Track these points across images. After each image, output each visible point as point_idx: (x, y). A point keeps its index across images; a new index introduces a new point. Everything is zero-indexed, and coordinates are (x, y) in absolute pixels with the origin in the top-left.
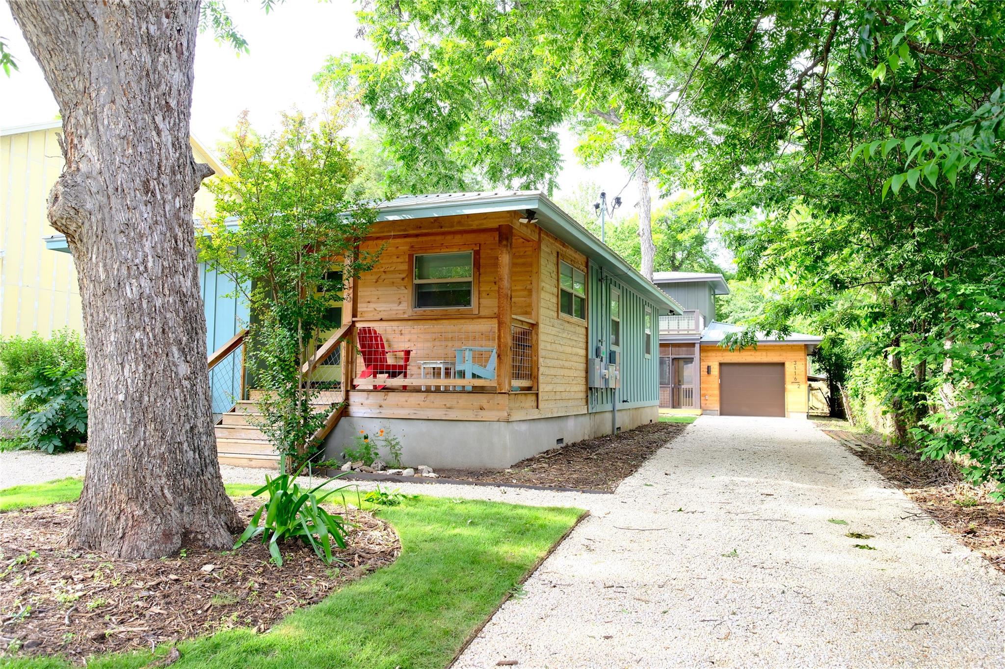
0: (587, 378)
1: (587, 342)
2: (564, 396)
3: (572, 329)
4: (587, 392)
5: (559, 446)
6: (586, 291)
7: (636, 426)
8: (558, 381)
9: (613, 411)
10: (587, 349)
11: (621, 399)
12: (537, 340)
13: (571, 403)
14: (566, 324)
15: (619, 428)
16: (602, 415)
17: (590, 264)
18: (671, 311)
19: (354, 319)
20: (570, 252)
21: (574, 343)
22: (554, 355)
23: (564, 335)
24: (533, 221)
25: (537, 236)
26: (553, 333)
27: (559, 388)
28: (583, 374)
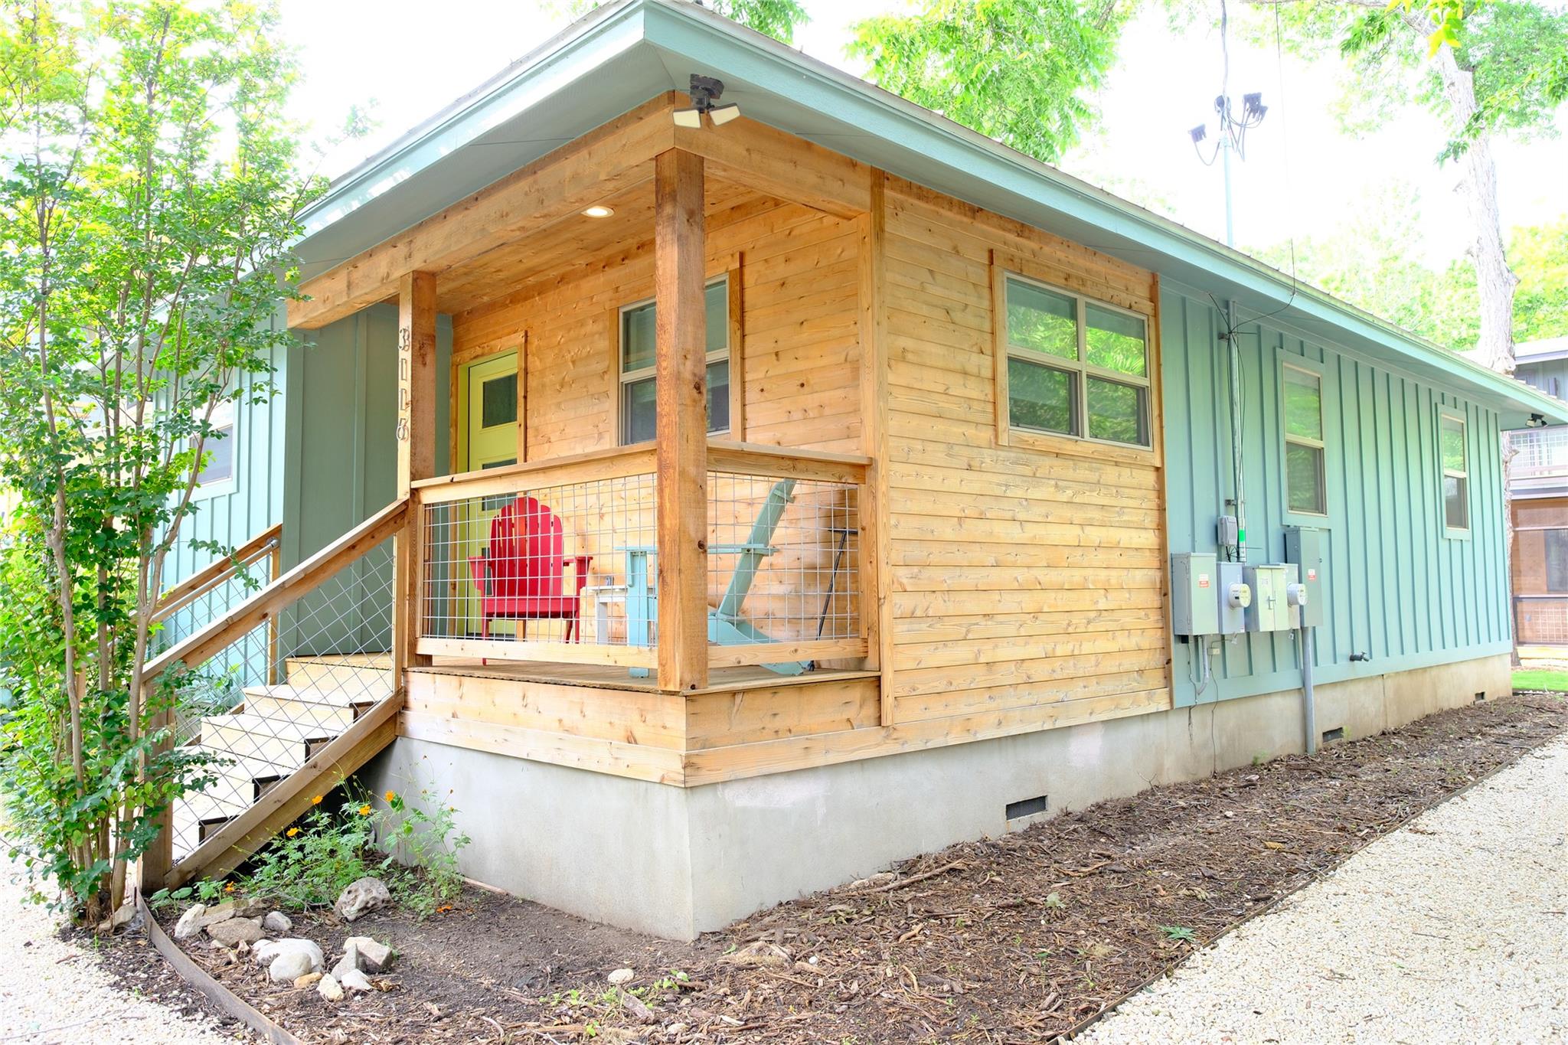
0: (1163, 609)
1: (1162, 510)
2: (1039, 671)
3: (1083, 473)
4: (1166, 648)
5: (1021, 824)
6: (1155, 365)
7: (1415, 714)
8: (1002, 631)
9: (1302, 690)
10: (1162, 528)
11: (1344, 650)
12: (875, 511)
13: (1078, 690)
14: (1048, 461)
15: (1336, 732)
16: (1252, 706)
17: (1163, 288)
18: (1535, 417)
19: (416, 484)
20: (1054, 252)
21: (1096, 515)
22: (977, 555)
23: (1035, 493)
24: (720, 117)
25: (865, 197)
26: (976, 488)
27: (1005, 652)
28: (1153, 600)
